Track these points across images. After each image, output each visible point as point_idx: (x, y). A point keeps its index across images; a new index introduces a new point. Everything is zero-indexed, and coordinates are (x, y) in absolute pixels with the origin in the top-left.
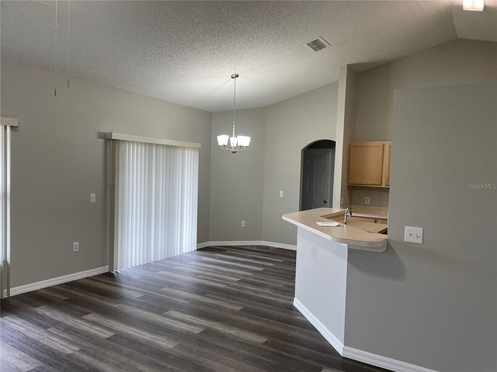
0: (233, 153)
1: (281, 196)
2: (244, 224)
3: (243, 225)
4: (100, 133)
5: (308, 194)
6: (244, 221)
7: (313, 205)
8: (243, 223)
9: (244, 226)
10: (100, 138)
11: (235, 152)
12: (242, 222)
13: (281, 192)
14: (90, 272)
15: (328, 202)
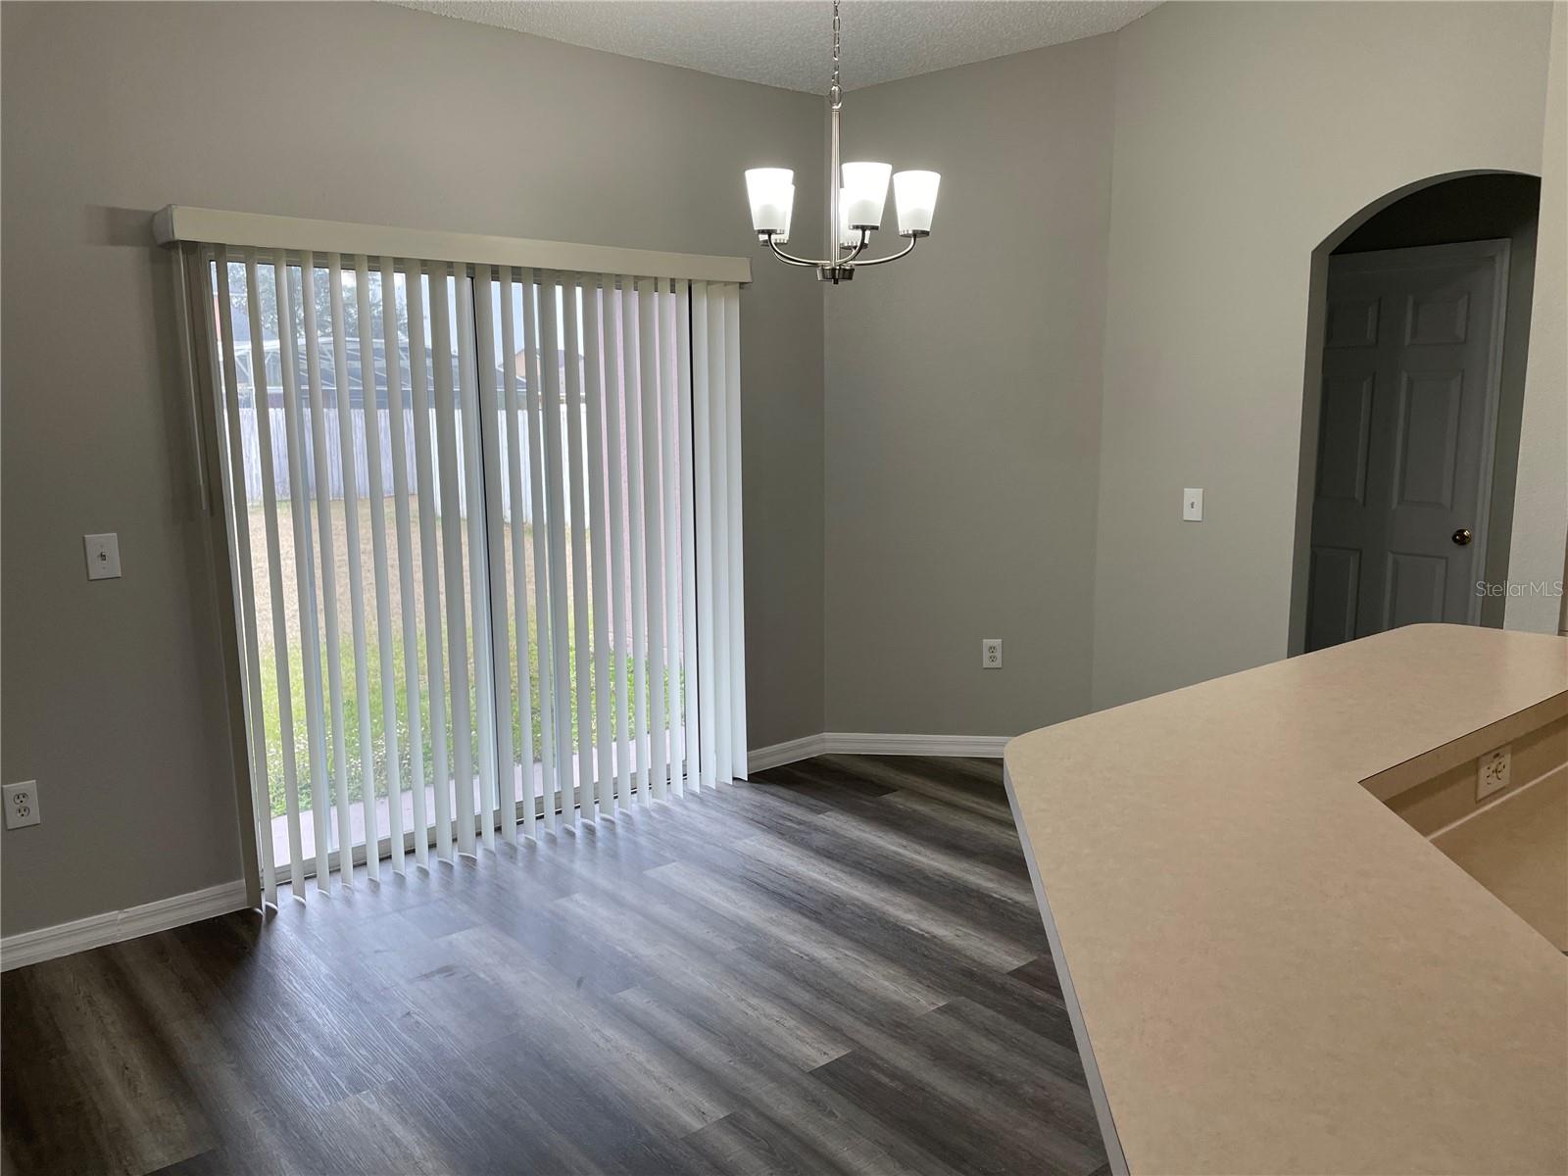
0: (836, 282)
1: (1193, 514)
2: (998, 654)
3: (993, 659)
4: (113, 213)
5: (1358, 495)
6: (997, 642)
7: (1390, 557)
8: (992, 649)
9: (998, 663)
10: (115, 240)
11: (848, 274)
12: (987, 642)
13: (1193, 495)
14: (123, 922)
15: (1476, 541)
